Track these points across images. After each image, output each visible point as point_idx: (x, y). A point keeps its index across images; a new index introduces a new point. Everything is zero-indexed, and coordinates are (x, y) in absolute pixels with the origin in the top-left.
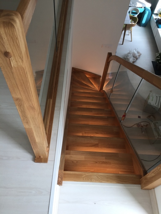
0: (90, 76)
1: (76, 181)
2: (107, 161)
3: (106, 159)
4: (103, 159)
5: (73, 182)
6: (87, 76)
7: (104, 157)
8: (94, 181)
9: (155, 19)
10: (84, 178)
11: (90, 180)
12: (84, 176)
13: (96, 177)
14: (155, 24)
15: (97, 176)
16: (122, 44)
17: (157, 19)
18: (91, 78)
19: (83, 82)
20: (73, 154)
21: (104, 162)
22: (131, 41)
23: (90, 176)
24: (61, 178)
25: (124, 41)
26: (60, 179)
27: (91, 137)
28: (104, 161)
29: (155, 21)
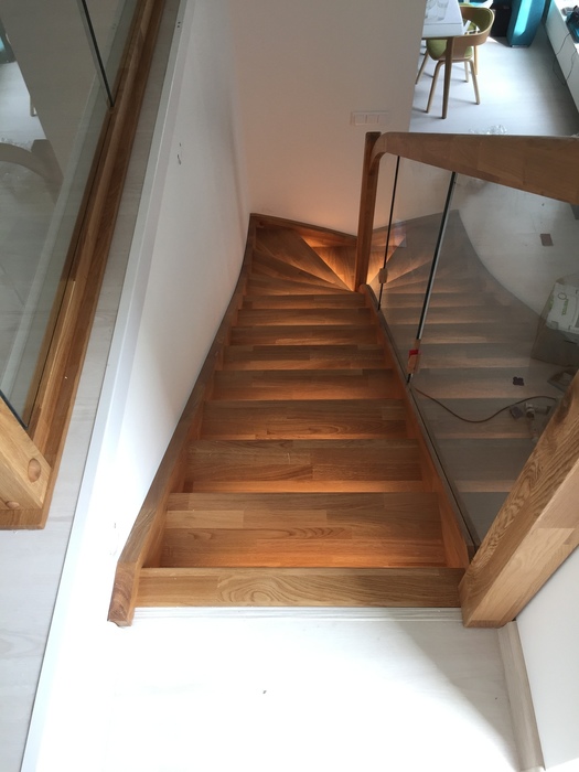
0: (322, 242)
1: (191, 605)
2: (336, 525)
3: (330, 517)
4: (320, 519)
5: (178, 608)
6: (311, 243)
7: (323, 513)
8: (266, 599)
9: (563, 11)
10: (225, 593)
11: (248, 596)
12: (225, 582)
13: (274, 585)
14: (566, 31)
15: (277, 582)
16: (444, 117)
17: (568, 9)
18: (324, 250)
19: (294, 265)
20: (197, 508)
21: (323, 531)
22: (477, 104)
23: (250, 581)
24: (124, 594)
25: (449, 103)
26: (120, 599)
27: (284, 444)
28: (325, 525)
29: (564, 18)
